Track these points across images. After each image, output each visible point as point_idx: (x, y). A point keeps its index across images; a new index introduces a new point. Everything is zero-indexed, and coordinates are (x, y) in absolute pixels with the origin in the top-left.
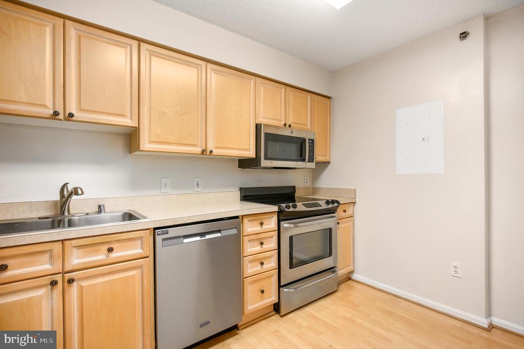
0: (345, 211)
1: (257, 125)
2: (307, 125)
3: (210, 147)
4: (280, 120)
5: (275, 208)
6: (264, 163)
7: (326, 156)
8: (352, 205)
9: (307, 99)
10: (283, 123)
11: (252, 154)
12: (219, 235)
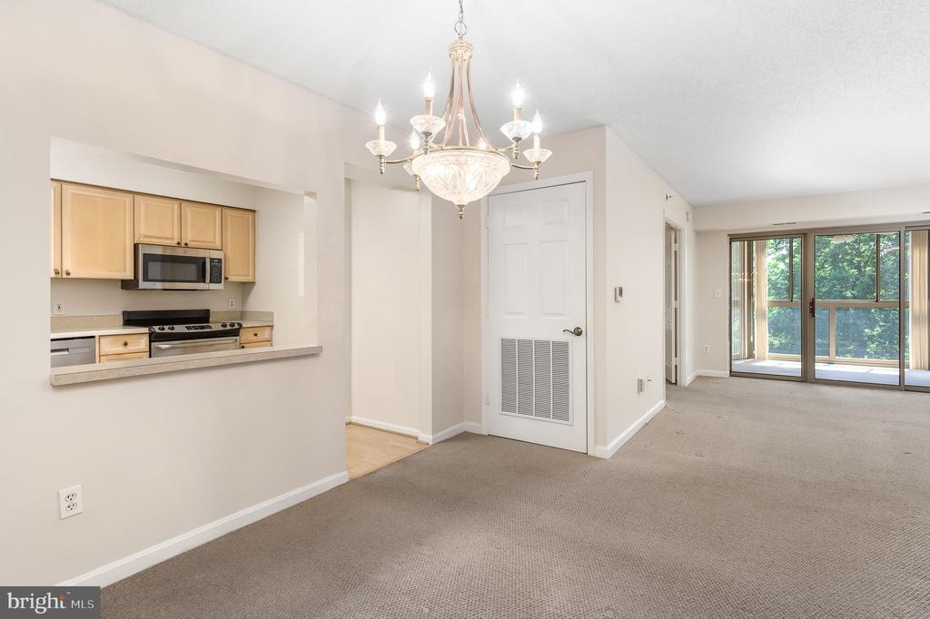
0: (256, 335)
1: (135, 245)
2: (214, 242)
3: (67, 266)
4: (172, 239)
5: (146, 330)
6: (142, 284)
7: (248, 275)
8: (268, 330)
9: (215, 214)
10: (176, 241)
11: (129, 275)
12: (66, 353)
